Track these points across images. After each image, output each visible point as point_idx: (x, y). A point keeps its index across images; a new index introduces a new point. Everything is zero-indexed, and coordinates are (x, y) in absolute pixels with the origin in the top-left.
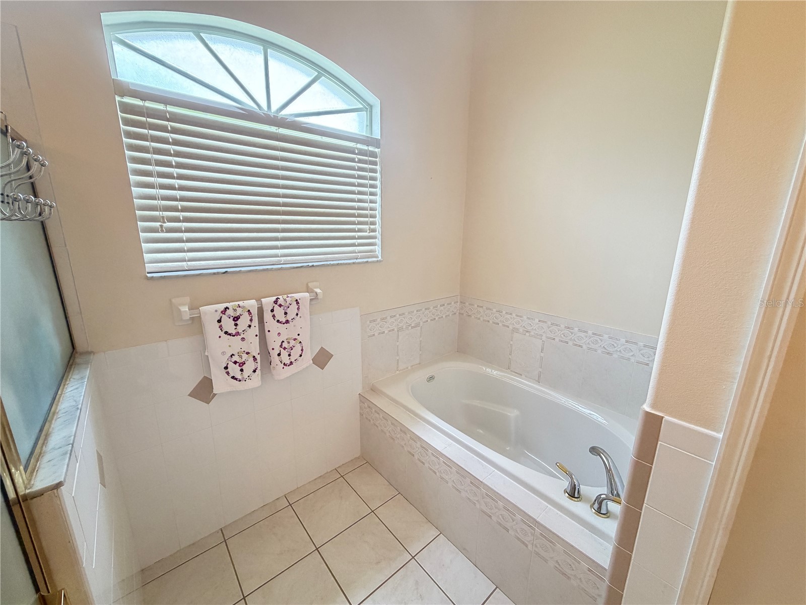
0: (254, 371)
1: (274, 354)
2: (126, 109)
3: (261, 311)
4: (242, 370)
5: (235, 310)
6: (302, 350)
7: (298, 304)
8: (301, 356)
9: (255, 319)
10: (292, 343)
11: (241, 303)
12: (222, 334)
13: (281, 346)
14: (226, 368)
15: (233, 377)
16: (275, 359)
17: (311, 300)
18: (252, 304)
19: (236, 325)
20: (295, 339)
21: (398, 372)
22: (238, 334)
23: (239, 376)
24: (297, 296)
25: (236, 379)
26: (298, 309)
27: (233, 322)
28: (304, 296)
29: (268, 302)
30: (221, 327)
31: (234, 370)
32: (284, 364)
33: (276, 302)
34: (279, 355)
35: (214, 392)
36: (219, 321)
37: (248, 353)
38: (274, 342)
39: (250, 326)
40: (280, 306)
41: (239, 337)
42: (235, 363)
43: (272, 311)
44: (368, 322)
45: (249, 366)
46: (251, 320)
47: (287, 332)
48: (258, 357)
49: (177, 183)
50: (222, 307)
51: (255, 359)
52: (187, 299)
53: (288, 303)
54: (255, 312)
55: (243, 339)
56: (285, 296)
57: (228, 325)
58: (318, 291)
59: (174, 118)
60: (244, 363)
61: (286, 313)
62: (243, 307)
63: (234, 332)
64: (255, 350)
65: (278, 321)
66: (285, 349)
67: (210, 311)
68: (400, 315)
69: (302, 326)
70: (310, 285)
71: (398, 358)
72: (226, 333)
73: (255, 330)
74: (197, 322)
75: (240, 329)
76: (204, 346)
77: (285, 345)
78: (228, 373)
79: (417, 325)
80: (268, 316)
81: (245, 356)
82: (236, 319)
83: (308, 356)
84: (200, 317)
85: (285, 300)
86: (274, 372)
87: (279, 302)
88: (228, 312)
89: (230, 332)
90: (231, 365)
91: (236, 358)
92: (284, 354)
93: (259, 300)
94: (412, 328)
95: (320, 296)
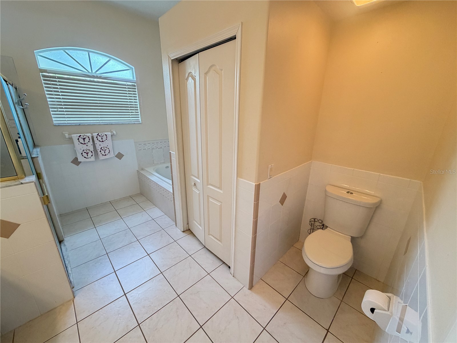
0: (92, 156)
1: (99, 151)
2: (44, 76)
3: (93, 137)
4: (87, 155)
5: (83, 136)
6: (109, 151)
7: (106, 135)
8: (109, 153)
9: (91, 139)
11: (85, 134)
12: (80, 143)
13: (101, 149)
14: (82, 154)
15: (85, 157)
16: (99, 153)
17: (112, 135)
18: (89, 135)
19: (84, 141)
20: (106, 147)
21: (154, 164)
23: (86, 156)
24: (106, 133)
25: (86, 158)
26: (107, 137)
27: (83, 140)
28: (109, 134)
29: (95, 135)
30: (79, 141)
31: (85, 155)
32: (103, 155)
33: (98, 135)
34: (100, 151)
35: (79, 161)
36: (78, 139)
37: (89, 150)
38: (98, 148)
39: (89, 142)
40: (100, 136)
41: (86, 145)
42: (85, 152)
43: (97, 137)
44: (138, 145)
45: (90, 154)
46: (89, 140)
47: (103, 145)
48: (93, 152)
49: (61, 97)
50: (79, 135)
51: (92, 152)
52: (67, 132)
53: (102, 136)
56: (101, 133)
57: (81, 141)
58: (114, 132)
59: (59, 78)
60: (88, 153)
61: (102, 139)
62: (86, 135)
63: (84, 143)
64: (92, 149)
65: (99, 141)
66: (103, 150)
67: (75, 136)
68: (152, 143)
69: (108, 143)
70: (112, 130)
71: (153, 159)
72: (81, 143)
73: (91, 143)
74: (71, 139)
75: (86, 142)
76: (74, 147)
77: (102, 149)
78: (83, 156)
79: (161, 148)
80: (95, 139)
81: (88, 151)
82: (84, 139)
83: (112, 155)
84: (72, 138)
85: (101, 134)
86: (99, 157)
87: (99, 135)
88: (81, 136)
89: (82, 143)
90: (83, 153)
91: (84, 151)
93: (92, 134)
94: (159, 148)
95: (115, 134)
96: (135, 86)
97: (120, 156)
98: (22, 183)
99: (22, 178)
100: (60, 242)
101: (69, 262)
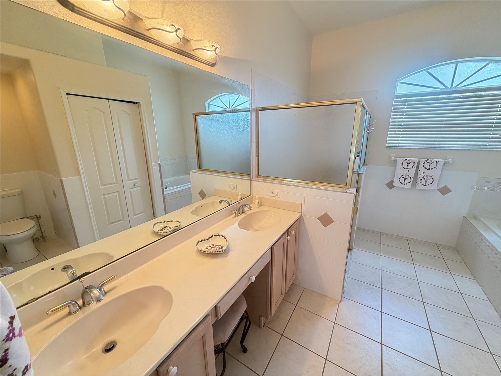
0: (409, 183)
1: (419, 179)
2: (396, 102)
3: (419, 163)
4: (405, 181)
5: (409, 161)
6: (433, 182)
7: (437, 163)
8: (431, 184)
9: (415, 166)
10: (429, 178)
11: (412, 159)
12: (402, 167)
13: (423, 177)
14: (400, 178)
15: (401, 182)
16: (419, 181)
17: (444, 164)
18: (416, 160)
19: (408, 165)
20: (430, 177)
22: (407, 169)
23: (403, 183)
24: (437, 160)
25: (402, 183)
26: (436, 165)
27: (407, 165)
28: (442, 161)
29: (423, 160)
30: (402, 165)
31: (402, 180)
32: (422, 184)
33: (426, 161)
34: (421, 180)
35: (393, 185)
36: (402, 163)
37: (409, 176)
38: (420, 175)
39: (413, 167)
40: (428, 163)
41: (408, 170)
42: (403, 178)
43: (424, 163)
46: (414, 165)
47: (427, 173)
48: (412, 179)
49: (403, 120)
50: (405, 159)
51: (411, 178)
52: (395, 155)
53: (432, 162)
54: (416, 163)
55: (409, 171)
56: (431, 160)
57: (405, 165)
58: (450, 160)
59: (410, 101)
60: (406, 179)
61: (430, 166)
62: (412, 160)
64: (412, 175)
65: (425, 168)
66: (425, 179)
67: (400, 160)
69: (436, 173)
70: (448, 157)
72: (403, 167)
73: (414, 169)
74: (395, 162)
75: (408, 167)
76: (395, 170)
77: (425, 177)
78: (399, 180)
80: (421, 165)
81: (407, 177)
82: (408, 163)
83: (434, 186)
84: (397, 161)
85: (431, 161)
86: (417, 185)
87: (428, 161)
88: (406, 161)
89: (405, 167)
90: (401, 178)
91: (403, 176)
93: (419, 159)
95: (450, 162)
97: (445, 191)
98: (347, 192)
99: (348, 188)
100: (350, 250)
101: (349, 270)
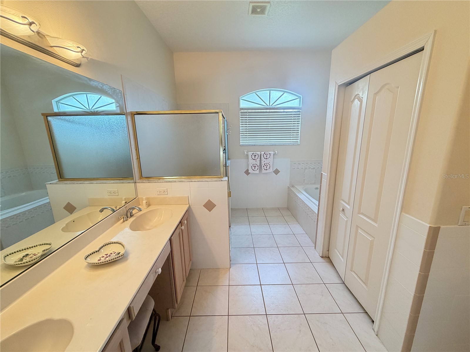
1: (263, 166)
2: (242, 113)
3: (261, 155)
6: (270, 167)
7: (270, 154)
9: (259, 157)
10: (267, 164)
11: (257, 152)
12: (252, 159)
14: (252, 167)
16: (263, 167)
17: (274, 154)
18: (259, 153)
21: (304, 184)
22: (255, 159)
23: (254, 170)
24: (270, 152)
26: (270, 156)
28: (272, 153)
29: (263, 153)
32: (265, 169)
33: (264, 153)
34: (264, 166)
35: (249, 172)
36: (252, 156)
38: (263, 164)
40: (265, 154)
41: (255, 160)
42: (254, 166)
43: (263, 155)
44: (293, 164)
45: (257, 168)
47: (267, 161)
48: (259, 166)
49: (248, 126)
51: (258, 166)
52: (246, 151)
53: (267, 154)
54: (259, 155)
55: (256, 161)
56: (267, 152)
57: (253, 157)
58: (276, 152)
59: (249, 113)
60: (255, 167)
61: (267, 156)
63: (254, 159)
64: (258, 164)
65: (264, 158)
66: (265, 165)
67: (250, 153)
68: (306, 163)
69: (270, 160)
70: (275, 150)
71: (304, 178)
73: (259, 159)
74: (247, 155)
76: (248, 161)
77: (265, 164)
79: (313, 168)
80: (262, 156)
81: (256, 165)
82: (255, 156)
83: (271, 170)
86: (262, 171)
88: (254, 154)
90: (253, 166)
91: (254, 165)
92: (265, 167)
93: (261, 152)
94: (311, 169)
95: (276, 153)
96: (300, 112)
97: (277, 172)
98: (222, 181)
99: (222, 178)
100: (230, 227)
101: (231, 242)
